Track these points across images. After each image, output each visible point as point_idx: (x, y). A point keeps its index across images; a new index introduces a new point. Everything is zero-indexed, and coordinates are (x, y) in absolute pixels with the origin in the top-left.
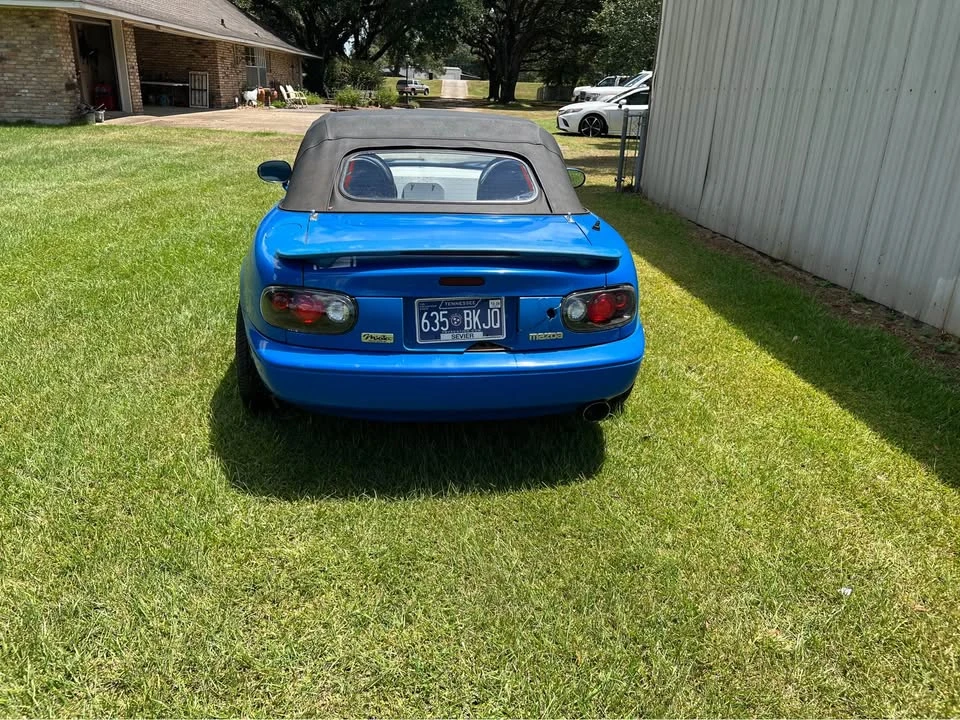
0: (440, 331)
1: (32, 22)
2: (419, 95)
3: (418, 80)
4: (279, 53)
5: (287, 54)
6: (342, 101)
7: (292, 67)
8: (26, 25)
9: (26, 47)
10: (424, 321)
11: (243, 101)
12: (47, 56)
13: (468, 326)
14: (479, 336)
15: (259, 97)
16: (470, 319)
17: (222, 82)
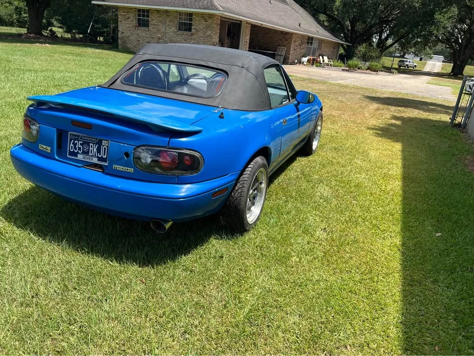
0: (78, 153)
1: (206, 19)
2: (410, 68)
3: (411, 60)
4: (328, 41)
5: (332, 42)
6: (349, 66)
7: (334, 48)
8: (203, 21)
9: (201, 30)
10: (71, 145)
11: (300, 62)
12: (208, 34)
13: (91, 153)
14: (95, 160)
15: (309, 61)
16: (92, 149)
17: (291, 52)
